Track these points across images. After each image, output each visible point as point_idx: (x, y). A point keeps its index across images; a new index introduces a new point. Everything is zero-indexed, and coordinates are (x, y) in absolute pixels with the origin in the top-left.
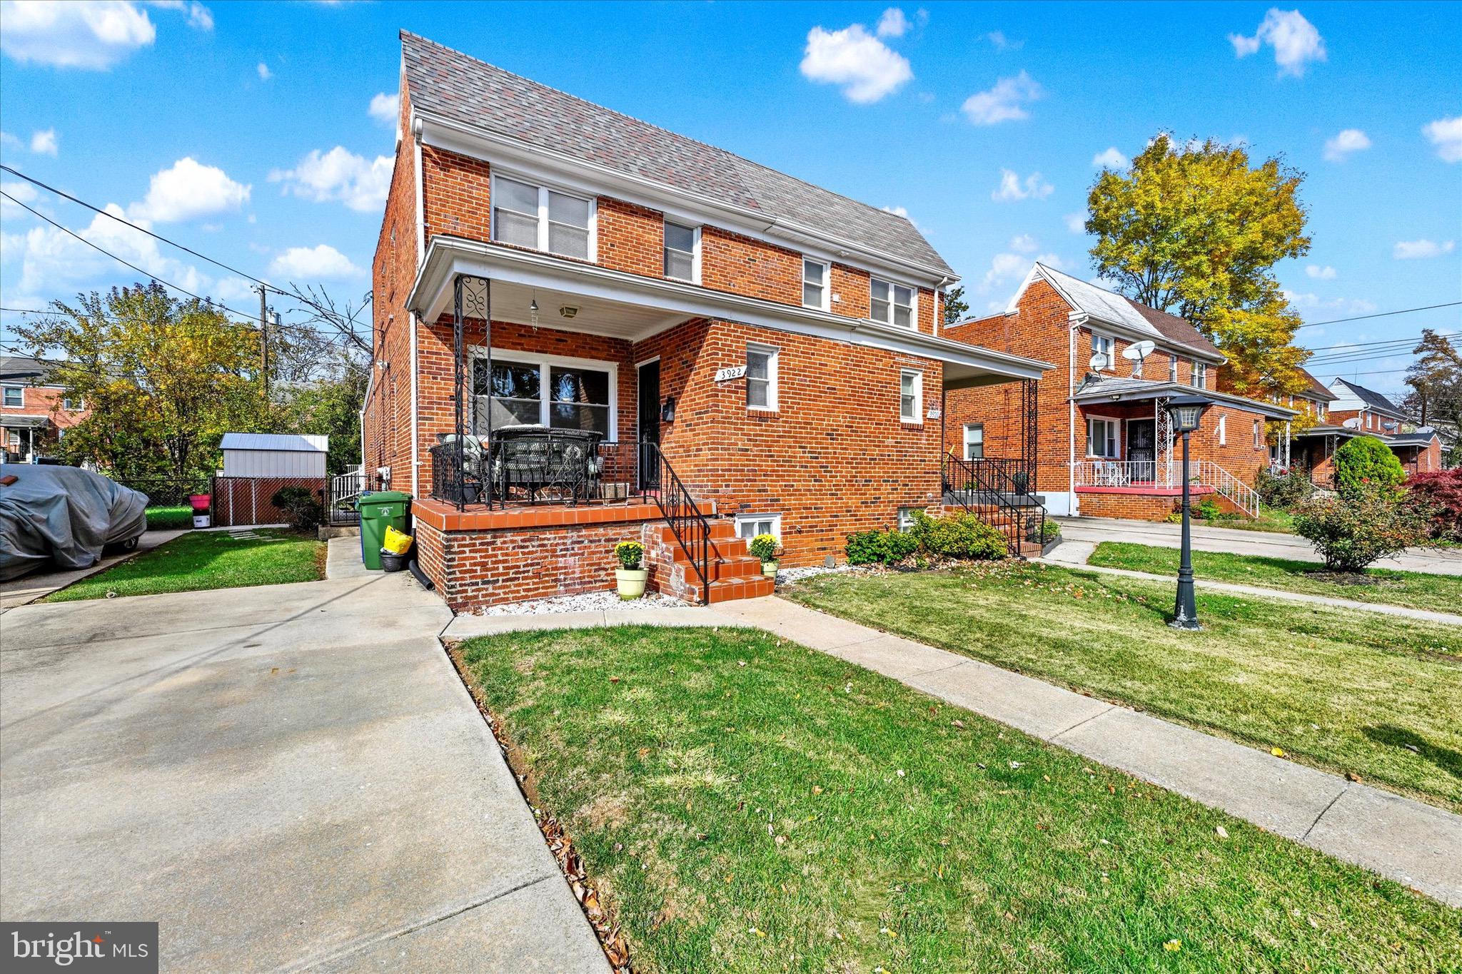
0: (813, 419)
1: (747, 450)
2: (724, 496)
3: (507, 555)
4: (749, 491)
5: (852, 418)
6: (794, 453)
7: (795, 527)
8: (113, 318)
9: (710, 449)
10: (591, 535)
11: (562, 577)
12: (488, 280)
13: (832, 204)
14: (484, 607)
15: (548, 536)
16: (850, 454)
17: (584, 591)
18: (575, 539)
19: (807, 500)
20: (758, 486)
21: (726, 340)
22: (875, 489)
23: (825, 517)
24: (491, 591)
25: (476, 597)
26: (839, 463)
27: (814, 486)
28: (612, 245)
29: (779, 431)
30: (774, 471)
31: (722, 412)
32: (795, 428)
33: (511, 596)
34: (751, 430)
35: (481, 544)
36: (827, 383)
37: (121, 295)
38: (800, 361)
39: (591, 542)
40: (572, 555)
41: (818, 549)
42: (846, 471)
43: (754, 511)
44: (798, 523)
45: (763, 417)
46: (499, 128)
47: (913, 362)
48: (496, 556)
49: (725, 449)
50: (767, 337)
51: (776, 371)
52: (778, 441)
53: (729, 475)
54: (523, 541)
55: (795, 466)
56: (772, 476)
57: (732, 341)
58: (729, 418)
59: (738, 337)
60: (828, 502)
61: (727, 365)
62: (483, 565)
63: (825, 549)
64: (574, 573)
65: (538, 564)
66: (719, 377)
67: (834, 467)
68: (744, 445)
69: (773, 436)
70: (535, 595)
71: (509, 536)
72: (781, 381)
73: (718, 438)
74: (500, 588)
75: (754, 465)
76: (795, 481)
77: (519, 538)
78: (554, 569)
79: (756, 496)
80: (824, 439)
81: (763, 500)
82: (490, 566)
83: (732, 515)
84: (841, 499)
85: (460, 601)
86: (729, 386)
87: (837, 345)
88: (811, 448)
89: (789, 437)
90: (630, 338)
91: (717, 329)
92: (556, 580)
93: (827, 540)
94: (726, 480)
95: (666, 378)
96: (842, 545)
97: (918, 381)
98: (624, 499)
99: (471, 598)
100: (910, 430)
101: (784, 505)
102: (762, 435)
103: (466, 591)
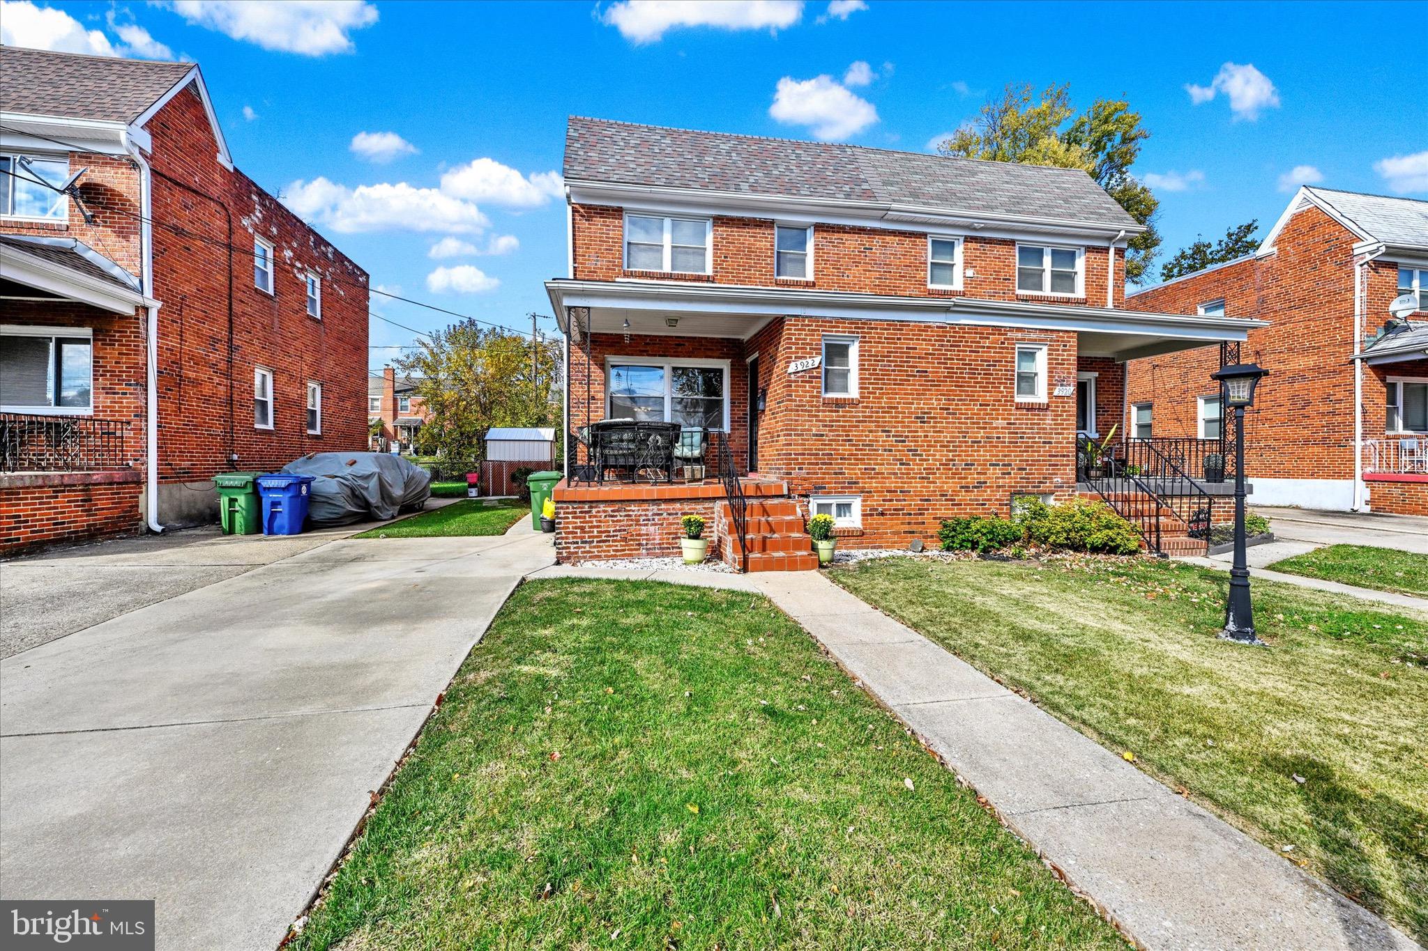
0: (898, 403)
1: (822, 435)
2: (797, 478)
3: (600, 521)
4: (824, 473)
5: (949, 400)
6: (876, 437)
7: (877, 510)
8: (448, 347)
9: (785, 435)
10: (669, 509)
11: (644, 542)
12: (589, 308)
13: (974, 174)
14: (582, 561)
15: (633, 508)
16: (946, 437)
17: (663, 555)
18: (655, 511)
19: (892, 483)
20: (834, 469)
21: (799, 334)
22: (978, 473)
23: (914, 500)
24: (588, 549)
25: (577, 553)
26: (931, 446)
27: (899, 469)
28: (726, 257)
29: (859, 417)
30: (852, 455)
31: (795, 401)
32: (878, 412)
33: (603, 554)
34: (826, 416)
35: (581, 512)
36: (916, 367)
37: (452, 330)
38: (883, 347)
39: (669, 514)
40: (652, 525)
41: (905, 532)
42: (940, 455)
43: (829, 493)
44: (880, 505)
45: (839, 404)
46: (628, 179)
47: (1033, 336)
48: (592, 522)
49: (798, 435)
50: (846, 327)
51: (857, 358)
52: (858, 426)
53: (802, 459)
54: (612, 511)
55: (878, 450)
56: (850, 459)
57: (806, 335)
58: (802, 406)
59: (813, 330)
60: (917, 485)
61: (801, 358)
62: (582, 529)
63: (913, 532)
64: (654, 539)
65: (624, 530)
66: (792, 368)
67: (924, 451)
68: (819, 430)
69: (852, 421)
70: (623, 555)
71: (602, 507)
72: (862, 369)
73: (791, 425)
74: (594, 547)
75: (830, 449)
76: (877, 464)
77: (609, 509)
78: (637, 535)
79: (832, 478)
80: (912, 422)
81: (839, 483)
82: (587, 529)
83: (807, 496)
84: (934, 482)
85: (565, 555)
86: (802, 377)
87: (929, 327)
88: (897, 431)
89: (870, 422)
90: (741, 337)
91: (791, 325)
92: (639, 545)
93: (915, 523)
94: (799, 464)
95: (762, 369)
96: (935, 528)
97: (1042, 357)
98: (700, 480)
99: (573, 553)
100: (1028, 410)
101: (864, 487)
102: (839, 421)
103: (569, 548)
